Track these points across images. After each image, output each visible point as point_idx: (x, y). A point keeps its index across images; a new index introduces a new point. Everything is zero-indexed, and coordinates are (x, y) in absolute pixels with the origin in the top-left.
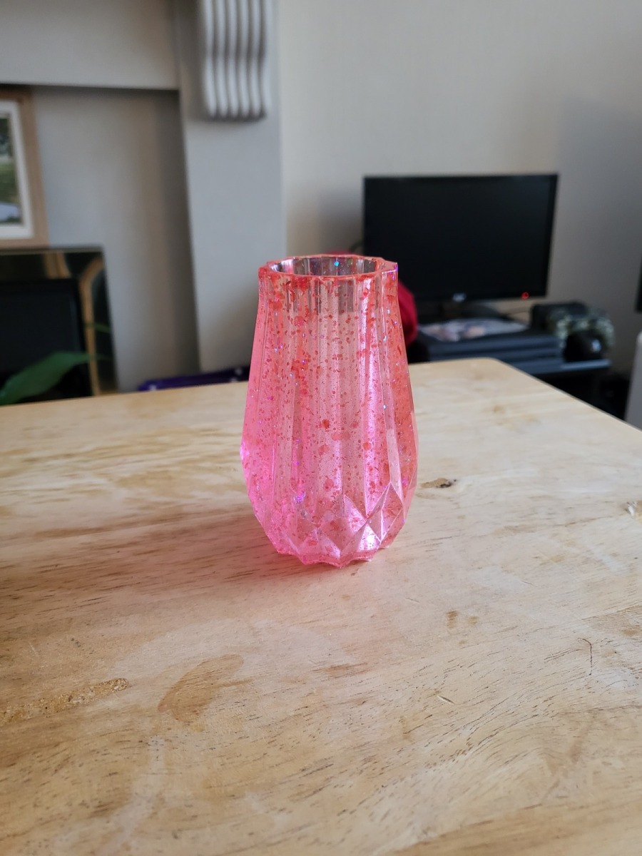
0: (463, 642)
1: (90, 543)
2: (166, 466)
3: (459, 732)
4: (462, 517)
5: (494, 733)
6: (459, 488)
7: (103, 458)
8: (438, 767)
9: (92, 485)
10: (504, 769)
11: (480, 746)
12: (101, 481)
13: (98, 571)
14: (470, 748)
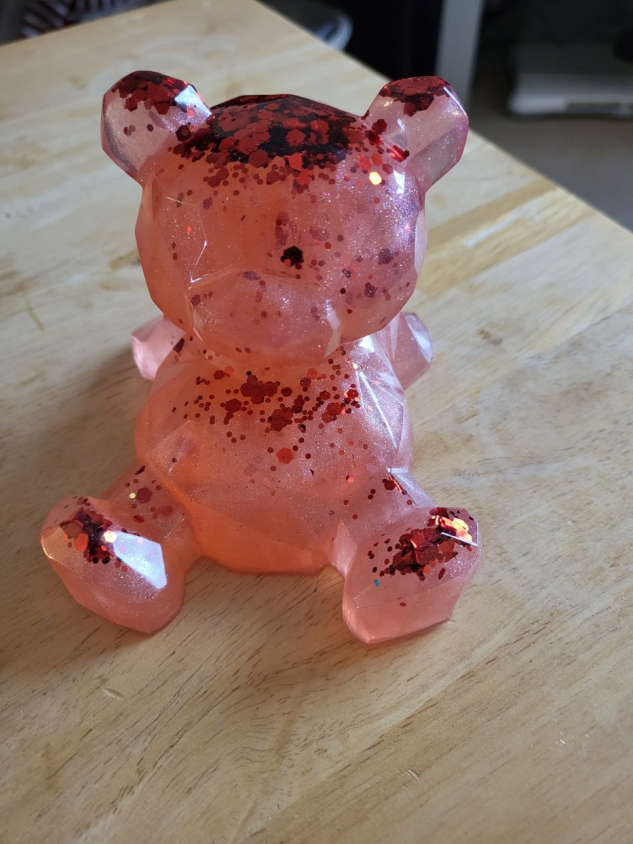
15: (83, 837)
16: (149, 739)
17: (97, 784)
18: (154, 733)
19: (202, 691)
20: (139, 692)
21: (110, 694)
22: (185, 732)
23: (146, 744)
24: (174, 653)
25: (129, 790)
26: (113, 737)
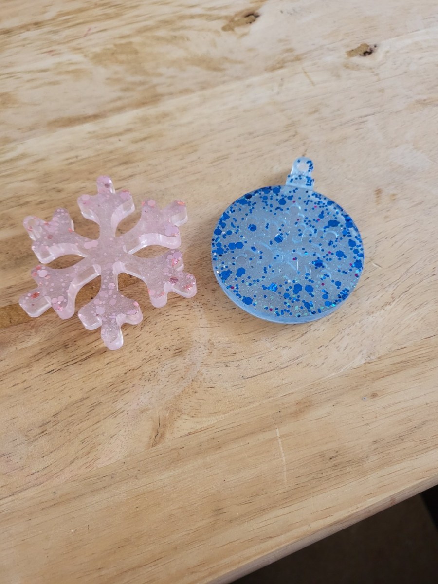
0: (386, 217)
1: (94, 132)
2: (128, 36)
3: (386, 289)
4: (382, 90)
5: (408, 288)
6: (379, 55)
7: (69, 27)
8: (375, 315)
9: (72, 64)
10: (414, 314)
11: (400, 298)
12: (78, 57)
13: (110, 161)
14: (394, 300)
15: (372, 316)
16: (396, 286)
17: (375, 299)
18: (398, 284)
19: (418, 273)
20: (389, 267)
21: (375, 266)
22: (412, 287)
23: (395, 288)
24: (403, 254)
25: (390, 304)
26: (379, 283)
